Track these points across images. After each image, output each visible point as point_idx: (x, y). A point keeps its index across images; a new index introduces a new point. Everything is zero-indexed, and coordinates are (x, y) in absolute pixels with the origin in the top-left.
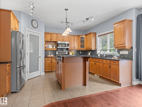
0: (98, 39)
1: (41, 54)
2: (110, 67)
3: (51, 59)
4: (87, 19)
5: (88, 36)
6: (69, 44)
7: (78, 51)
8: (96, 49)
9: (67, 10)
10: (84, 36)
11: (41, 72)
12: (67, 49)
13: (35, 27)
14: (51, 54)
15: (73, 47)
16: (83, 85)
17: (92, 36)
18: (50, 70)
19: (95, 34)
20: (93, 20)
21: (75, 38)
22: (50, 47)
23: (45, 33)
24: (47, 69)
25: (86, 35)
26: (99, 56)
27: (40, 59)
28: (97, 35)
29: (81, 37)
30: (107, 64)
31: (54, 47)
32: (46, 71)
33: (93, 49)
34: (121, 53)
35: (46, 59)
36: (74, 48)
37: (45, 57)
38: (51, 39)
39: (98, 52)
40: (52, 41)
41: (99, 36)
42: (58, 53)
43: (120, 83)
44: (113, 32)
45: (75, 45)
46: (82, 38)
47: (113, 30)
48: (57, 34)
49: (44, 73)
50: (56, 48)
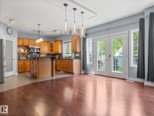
0: (64, 45)
1: (15, 56)
2: (69, 64)
3: (24, 61)
4: (55, 31)
5: (56, 43)
6: (40, 48)
7: (48, 55)
8: (62, 53)
9: (40, 25)
10: (53, 42)
11: (15, 72)
12: (38, 53)
13: (10, 33)
14: (23, 57)
15: (43, 51)
16: (52, 76)
17: (59, 42)
18: (23, 71)
19: (61, 41)
20: (58, 32)
21: (46, 43)
22: (22, 50)
23: (18, 38)
24: (20, 70)
25: (55, 42)
26: (64, 58)
27: (14, 60)
28: (63, 42)
29: (51, 42)
30: (67, 62)
31: (26, 51)
32: (19, 71)
33: (60, 52)
34: (76, 56)
35: (19, 61)
36: (45, 52)
37: (18, 60)
38: (23, 44)
39: (64, 55)
40: (24, 45)
41: (64, 43)
42: (30, 56)
43: (74, 72)
44: (71, 42)
45: (45, 49)
46: (51, 44)
47: (71, 41)
48: (29, 39)
49: (17, 73)
50: (28, 51)
